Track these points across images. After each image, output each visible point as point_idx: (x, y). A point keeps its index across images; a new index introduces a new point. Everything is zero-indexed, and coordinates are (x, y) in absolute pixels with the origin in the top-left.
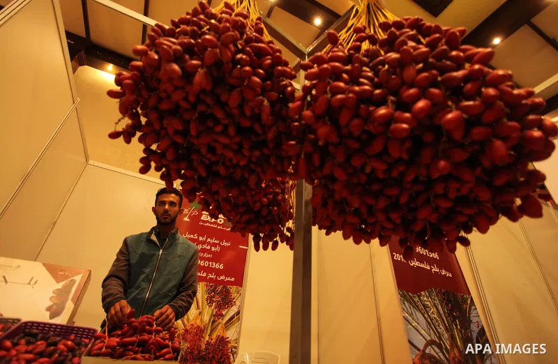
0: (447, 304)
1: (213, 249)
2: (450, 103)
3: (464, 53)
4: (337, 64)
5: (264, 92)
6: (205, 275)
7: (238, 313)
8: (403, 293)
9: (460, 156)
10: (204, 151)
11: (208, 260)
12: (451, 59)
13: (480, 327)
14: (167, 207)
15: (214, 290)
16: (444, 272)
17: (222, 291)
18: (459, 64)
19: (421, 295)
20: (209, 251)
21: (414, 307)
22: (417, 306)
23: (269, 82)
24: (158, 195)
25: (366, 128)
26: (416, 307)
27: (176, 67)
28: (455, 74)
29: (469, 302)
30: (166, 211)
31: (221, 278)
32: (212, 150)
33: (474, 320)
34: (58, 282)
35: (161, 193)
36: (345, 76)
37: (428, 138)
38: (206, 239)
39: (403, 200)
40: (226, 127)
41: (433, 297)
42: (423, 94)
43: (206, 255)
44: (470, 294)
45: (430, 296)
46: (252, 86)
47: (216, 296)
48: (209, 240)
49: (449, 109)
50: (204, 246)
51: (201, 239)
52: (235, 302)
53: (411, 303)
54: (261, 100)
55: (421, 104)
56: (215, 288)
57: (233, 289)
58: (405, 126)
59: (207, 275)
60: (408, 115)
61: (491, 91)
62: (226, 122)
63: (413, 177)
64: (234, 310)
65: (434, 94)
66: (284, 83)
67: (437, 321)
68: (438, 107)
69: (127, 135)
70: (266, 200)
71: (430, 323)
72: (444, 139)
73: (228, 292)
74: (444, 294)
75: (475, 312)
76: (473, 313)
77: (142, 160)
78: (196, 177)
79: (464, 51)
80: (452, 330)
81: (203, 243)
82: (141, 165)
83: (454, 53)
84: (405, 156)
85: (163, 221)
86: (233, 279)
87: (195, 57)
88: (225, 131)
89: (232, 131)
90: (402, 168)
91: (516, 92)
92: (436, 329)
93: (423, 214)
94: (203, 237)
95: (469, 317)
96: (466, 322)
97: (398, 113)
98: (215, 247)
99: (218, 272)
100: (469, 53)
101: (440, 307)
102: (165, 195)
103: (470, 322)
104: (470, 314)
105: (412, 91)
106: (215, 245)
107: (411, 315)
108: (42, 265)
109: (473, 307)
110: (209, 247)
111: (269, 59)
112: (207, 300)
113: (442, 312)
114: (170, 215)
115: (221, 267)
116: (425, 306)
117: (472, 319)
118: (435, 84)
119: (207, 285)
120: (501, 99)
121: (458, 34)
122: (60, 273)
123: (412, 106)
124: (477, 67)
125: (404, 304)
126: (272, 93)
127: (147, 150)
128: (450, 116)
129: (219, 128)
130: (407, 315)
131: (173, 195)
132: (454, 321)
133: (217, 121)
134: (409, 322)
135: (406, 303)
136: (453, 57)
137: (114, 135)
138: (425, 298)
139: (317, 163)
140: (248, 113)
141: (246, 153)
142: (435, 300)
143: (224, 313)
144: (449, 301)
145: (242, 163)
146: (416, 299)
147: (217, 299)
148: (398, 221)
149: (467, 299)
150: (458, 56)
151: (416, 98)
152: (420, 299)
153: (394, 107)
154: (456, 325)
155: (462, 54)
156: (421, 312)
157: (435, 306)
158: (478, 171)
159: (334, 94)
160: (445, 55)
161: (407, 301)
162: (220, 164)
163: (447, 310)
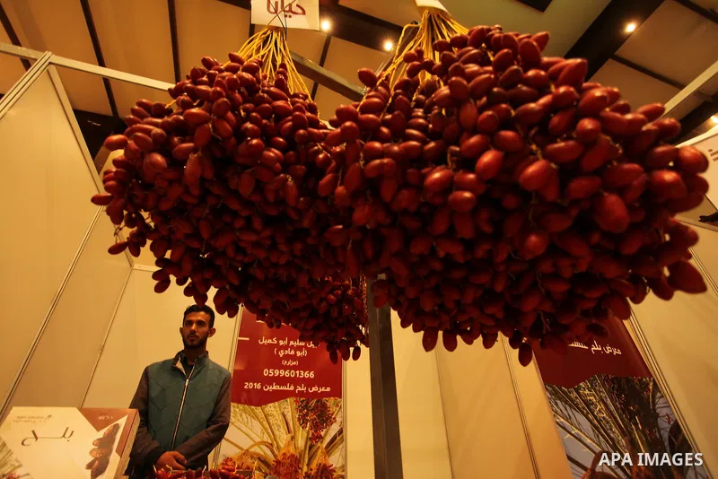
0: (619, 396)
1: (299, 354)
2: (534, 147)
3: (546, 70)
4: (371, 116)
5: (286, 166)
6: (292, 388)
7: (341, 432)
8: (554, 389)
9: (560, 224)
10: (231, 252)
11: (294, 368)
12: (527, 82)
13: (672, 423)
14: (194, 327)
15: (306, 407)
16: (608, 350)
17: (316, 407)
18: (540, 88)
19: (579, 387)
20: (294, 358)
21: (570, 406)
22: (577, 405)
23: (291, 153)
24: (186, 313)
25: (422, 200)
26: (575, 406)
27: (158, 158)
28: (532, 105)
29: (651, 388)
30: (193, 332)
31: (313, 389)
32: (240, 250)
33: (662, 412)
34: (98, 429)
35: (190, 311)
36: (385, 130)
37: (511, 202)
38: (289, 343)
39: (499, 287)
40: (248, 220)
41: (597, 388)
42: (491, 141)
43: (291, 363)
44: (650, 375)
45: (593, 387)
46: (268, 164)
47: (310, 414)
48: (292, 343)
49: (532, 157)
50: (287, 352)
51: (281, 343)
52: (334, 418)
53: (566, 402)
54: (282, 178)
55: (488, 158)
56: (308, 403)
57: (330, 402)
58: (467, 195)
59: (295, 388)
60: (471, 176)
61: (588, 124)
62: (244, 213)
63: (505, 255)
64: (334, 429)
65: (505, 139)
66: (316, 148)
67: (608, 422)
68: (514, 159)
69: (134, 246)
70: (332, 297)
71: (598, 427)
72: (533, 201)
73: (324, 406)
74: (612, 380)
75: (661, 401)
76: (660, 403)
77: (155, 276)
78: (227, 287)
79: (546, 67)
80: (631, 433)
81: (285, 348)
82: (156, 282)
83: (531, 73)
84: (487, 229)
85: (190, 343)
86: (328, 389)
87: (187, 138)
88: (248, 226)
89: (257, 224)
90: (486, 247)
91: (629, 116)
92: (608, 435)
93: (530, 304)
94: (284, 340)
95: (654, 410)
96: (650, 418)
97: (459, 175)
98: (301, 351)
99: (309, 383)
100: (552, 69)
101: (609, 401)
102: (193, 313)
103: (657, 416)
104: (654, 404)
105: (474, 139)
106: (300, 348)
107: (568, 419)
108: (77, 410)
109: (658, 395)
110: (293, 353)
111: (289, 121)
112: (299, 420)
113: (612, 408)
114: (197, 337)
115: (312, 375)
116: (588, 403)
117: (658, 411)
118: (507, 123)
119: (296, 401)
120: (607, 133)
121: (535, 43)
122: (100, 418)
123: (475, 163)
124: (562, 89)
125: (556, 404)
126: (298, 167)
127: (160, 261)
128: (532, 169)
129: (239, 223)
130: (562, 420)
131: (202, 313)
132: (632, 418)
133: (235, 214)
134: (564, 428)
135: (558, 402)
136: (529, 78)
137: (115, 250)
138: (587, 392)
139: (370, 253)
140: (271, 198)
141: (283, 248)
142: (600, 392)
143: (322, 434)
144: (620, 390)
145: (283, 261)
146: (574, 395)
147: (312, 416)
148: (500, 315)
149: (648, 384)
150: (536, 77)
151: (481, 150)
152: (578, 393)
153: (454, 166)
154: (636, 424)
155: (543, 73)
156: (583, 413)
157: (602, 400)
158: (596, 238)
159: (368, 160)
160: (517, 78)
161: (560, 399)
162: (255, 265)
163: (620, 404)
